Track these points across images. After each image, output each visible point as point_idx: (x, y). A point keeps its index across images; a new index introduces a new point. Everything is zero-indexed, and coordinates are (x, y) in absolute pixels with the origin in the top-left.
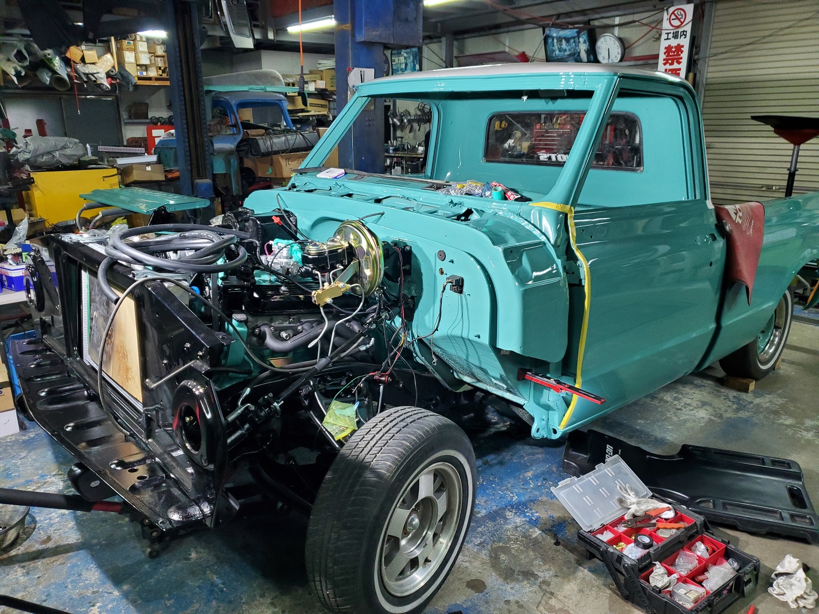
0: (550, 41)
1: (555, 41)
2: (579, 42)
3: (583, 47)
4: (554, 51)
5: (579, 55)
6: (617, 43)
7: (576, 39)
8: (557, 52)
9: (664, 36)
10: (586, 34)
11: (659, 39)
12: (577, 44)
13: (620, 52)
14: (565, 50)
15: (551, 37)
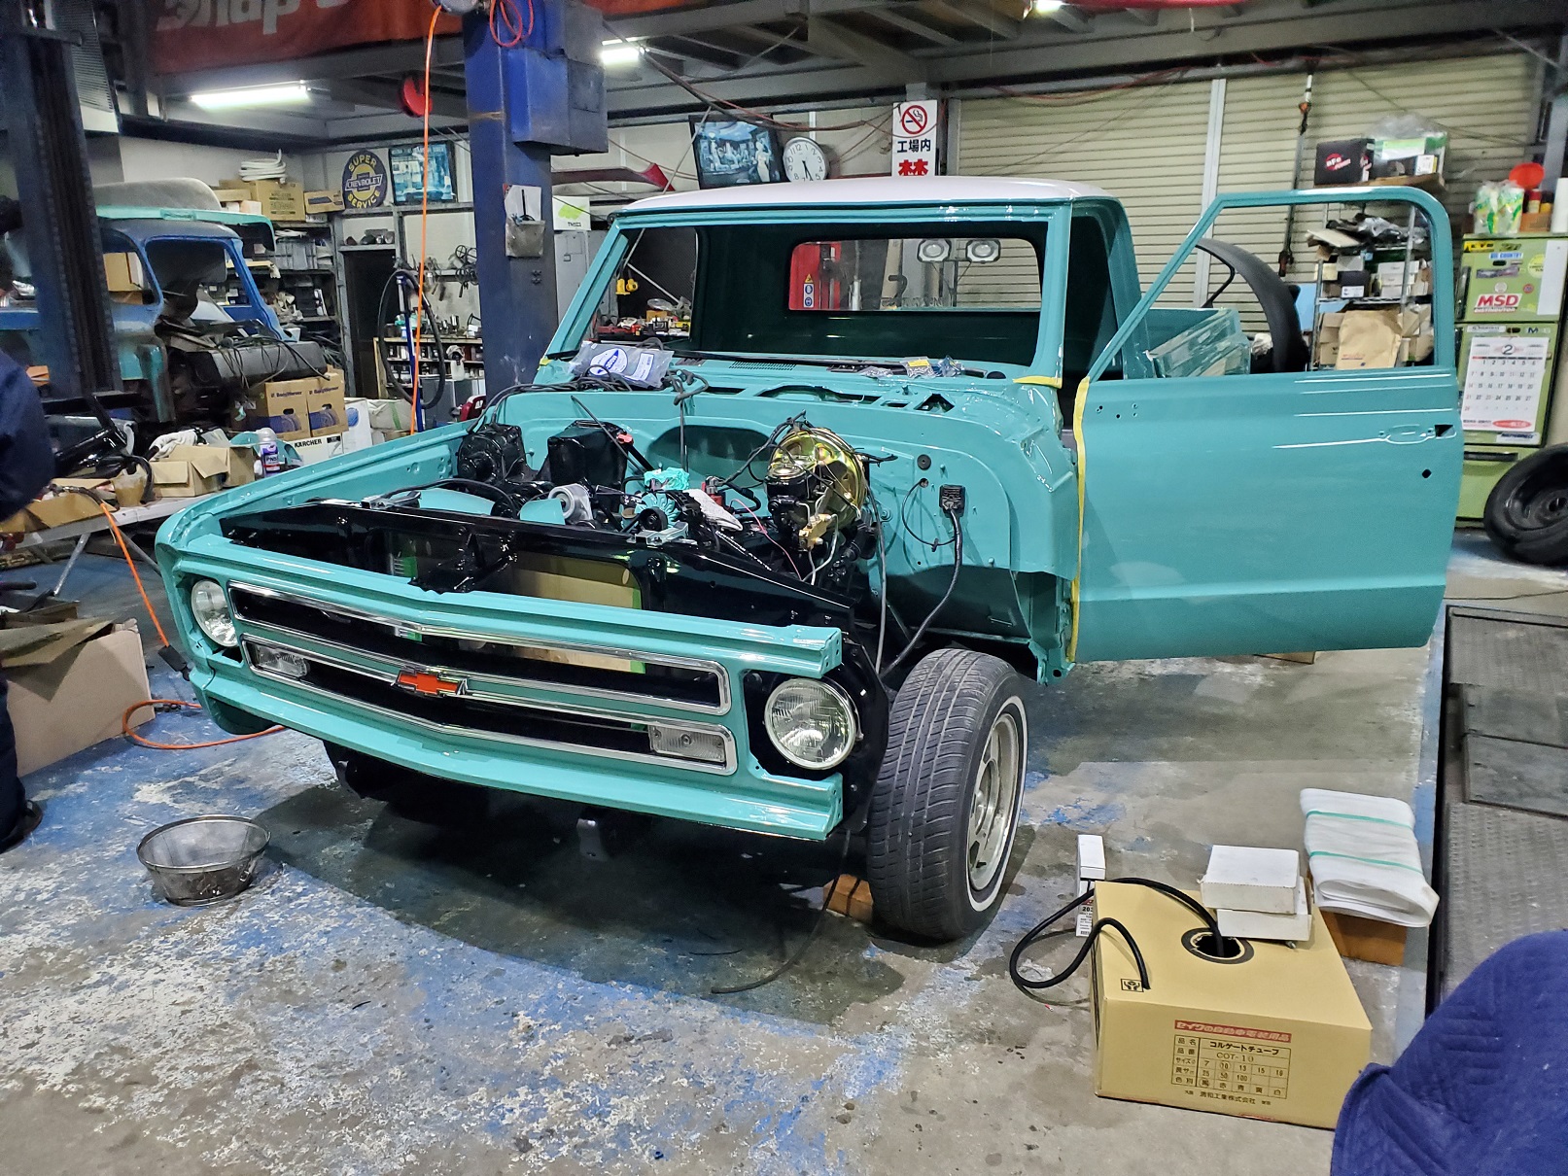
0: (704, 144)
1: (714, 145)
2: (756, 149)
3: (763, 158)
4: (711, 161)
5: (756, 171)
6: (819, 153)
7: (751, 144)
8: (718, 164)
9: (896, 147)
10: (767, 137)
11: (888, 149)
12: (752, 152)
13: (824, 168)
14: (733, 162)
15: (706, 138)
